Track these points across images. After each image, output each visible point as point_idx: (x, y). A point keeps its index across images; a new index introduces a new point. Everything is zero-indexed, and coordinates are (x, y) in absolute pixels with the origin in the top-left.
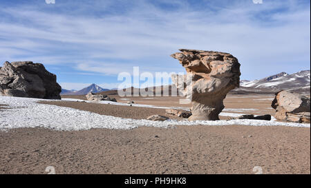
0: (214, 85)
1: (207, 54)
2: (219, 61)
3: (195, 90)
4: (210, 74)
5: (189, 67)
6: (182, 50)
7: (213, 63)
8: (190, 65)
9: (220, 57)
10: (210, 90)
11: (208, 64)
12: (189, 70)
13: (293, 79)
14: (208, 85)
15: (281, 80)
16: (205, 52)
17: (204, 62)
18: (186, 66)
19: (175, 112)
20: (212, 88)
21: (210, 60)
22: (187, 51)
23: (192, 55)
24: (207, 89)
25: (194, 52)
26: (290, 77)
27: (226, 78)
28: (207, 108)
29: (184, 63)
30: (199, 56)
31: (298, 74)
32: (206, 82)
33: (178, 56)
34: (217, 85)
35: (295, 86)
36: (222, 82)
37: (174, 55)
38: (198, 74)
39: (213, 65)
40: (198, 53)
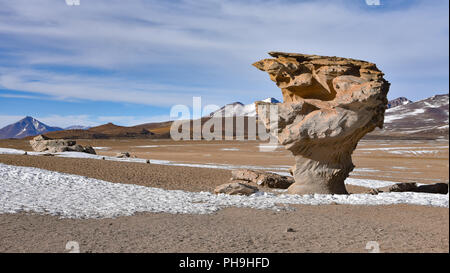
0: (342, 125)
1: (326, 62)
2: (351, 77)
3: (304, 133)
4: (334, 102)
5: (290, 89)
6: (276, 55)
7: (338, 81)
8: (292, 83)
9: (353, 69)
10: (334, 134)
11: (329, 83)
12: (288, 93)
13: (421, 111)
14: (330, 123)
15: (398, 112)
16: (323, 58)
17: (321, 79)
18: (284, 85)
19: (252, 177)
20: (340, 130)
21: (333, 74)
22: (286, 56)
23: (296, 65)
24: (328, 132)
25: (300, 58)
26: (413, 106)
27: (368, 109)
28: (324, 169)
29: (280, 80)
30: (310, 66)
31: (429, 100)
32: (327, 118)
33: (269, 66)
34: (348, 124)
35: (424, 124)
36: (360, 119)
37: (262, 63)
38: (308, 101)
39: (342, 85)
40: (308, 59)
